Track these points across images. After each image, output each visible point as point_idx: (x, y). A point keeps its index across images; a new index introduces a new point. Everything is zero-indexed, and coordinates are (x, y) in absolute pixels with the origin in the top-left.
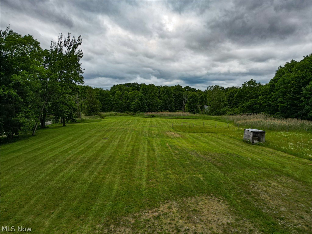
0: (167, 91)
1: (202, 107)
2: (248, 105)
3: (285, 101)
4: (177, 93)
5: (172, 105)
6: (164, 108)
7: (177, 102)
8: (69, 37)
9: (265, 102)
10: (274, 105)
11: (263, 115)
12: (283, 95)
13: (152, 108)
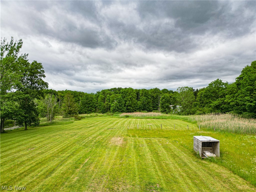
0: (145, 93)
1: (174, 107)
2: (216, 104)
3: (252, 100)
4: (155, 95)
5: (150, 106)
6: (143, 108)
7: (155, 103)
8: (12, 41)
9: (232, 101)
10: (241, 104)
11: (231, 115)
12: (250, 93)
13: (130, 108)
